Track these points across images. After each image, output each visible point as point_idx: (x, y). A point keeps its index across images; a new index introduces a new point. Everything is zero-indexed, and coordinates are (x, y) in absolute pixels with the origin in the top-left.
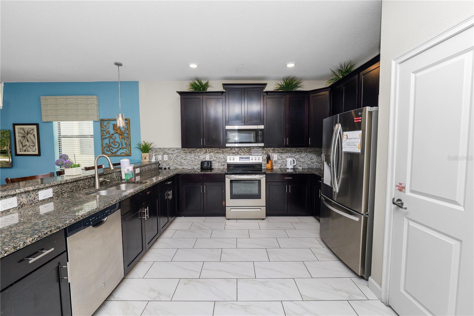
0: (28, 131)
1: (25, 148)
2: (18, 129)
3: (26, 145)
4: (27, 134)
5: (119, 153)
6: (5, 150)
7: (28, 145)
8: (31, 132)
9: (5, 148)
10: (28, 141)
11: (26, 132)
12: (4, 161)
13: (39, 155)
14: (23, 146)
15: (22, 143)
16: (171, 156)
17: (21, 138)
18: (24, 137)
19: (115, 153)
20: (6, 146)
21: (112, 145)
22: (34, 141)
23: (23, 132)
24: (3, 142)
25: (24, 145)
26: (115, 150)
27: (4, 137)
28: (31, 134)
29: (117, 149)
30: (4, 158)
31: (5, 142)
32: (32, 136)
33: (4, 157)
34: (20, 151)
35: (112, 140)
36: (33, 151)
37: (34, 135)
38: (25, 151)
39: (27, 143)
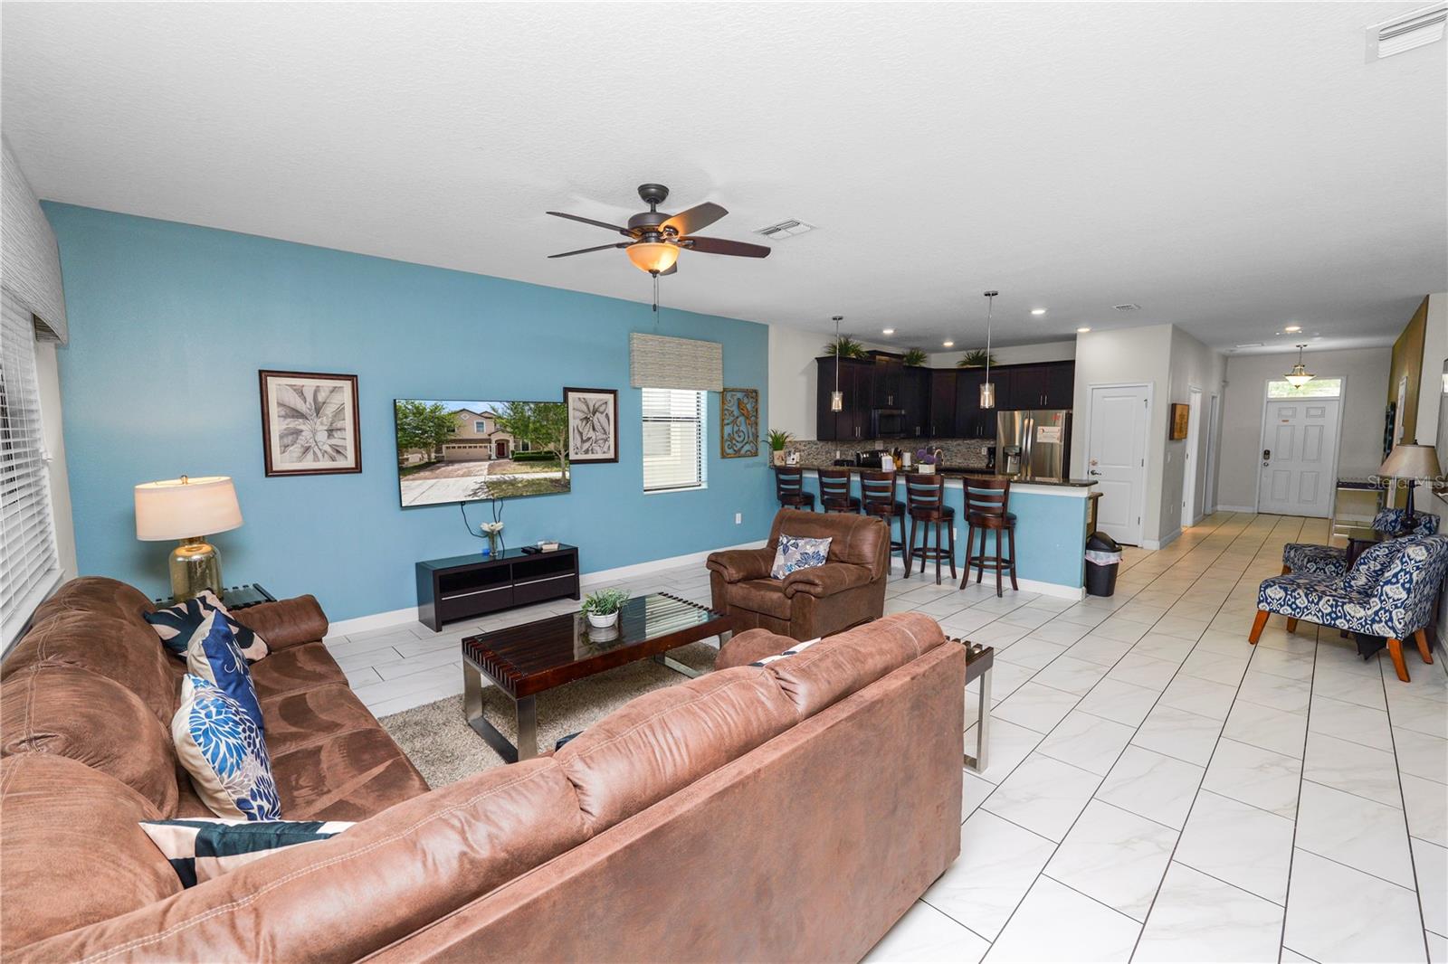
0: (596, 406)
1: (586, 446)
2: (574, 401)
3: (589, 439)
4: (594, 413)
5: (743, 452)
6: (551, 452)
7: (594, 438)
8: (601, 409)
9: (551, 447)
10: (594, 429)
11: (591, 409)
12: (546, 479)
13: (615, 460)
14: (583, 441)
15: (581, 434)
16: (802, 454)
17: (580, 422)
18: (587, 419)
19: (740, 450)
20: (555, 442)
21: (736, 436)
22: (606, 428)
23: (585, 409)
24: (544, 431)
25: (584, 438)
26: (739, 445)
27: (548, 420)
28: (602, 413)
29: (741, 445)
30: (547, 472)
31: (550, 431)
32: (602, 418)
33: (546, 469)
34: (577, 454)
35: (736, 428)
36: (604, 453)
37: (607, 415)
38: (587, 452)
39: (591, 434)
